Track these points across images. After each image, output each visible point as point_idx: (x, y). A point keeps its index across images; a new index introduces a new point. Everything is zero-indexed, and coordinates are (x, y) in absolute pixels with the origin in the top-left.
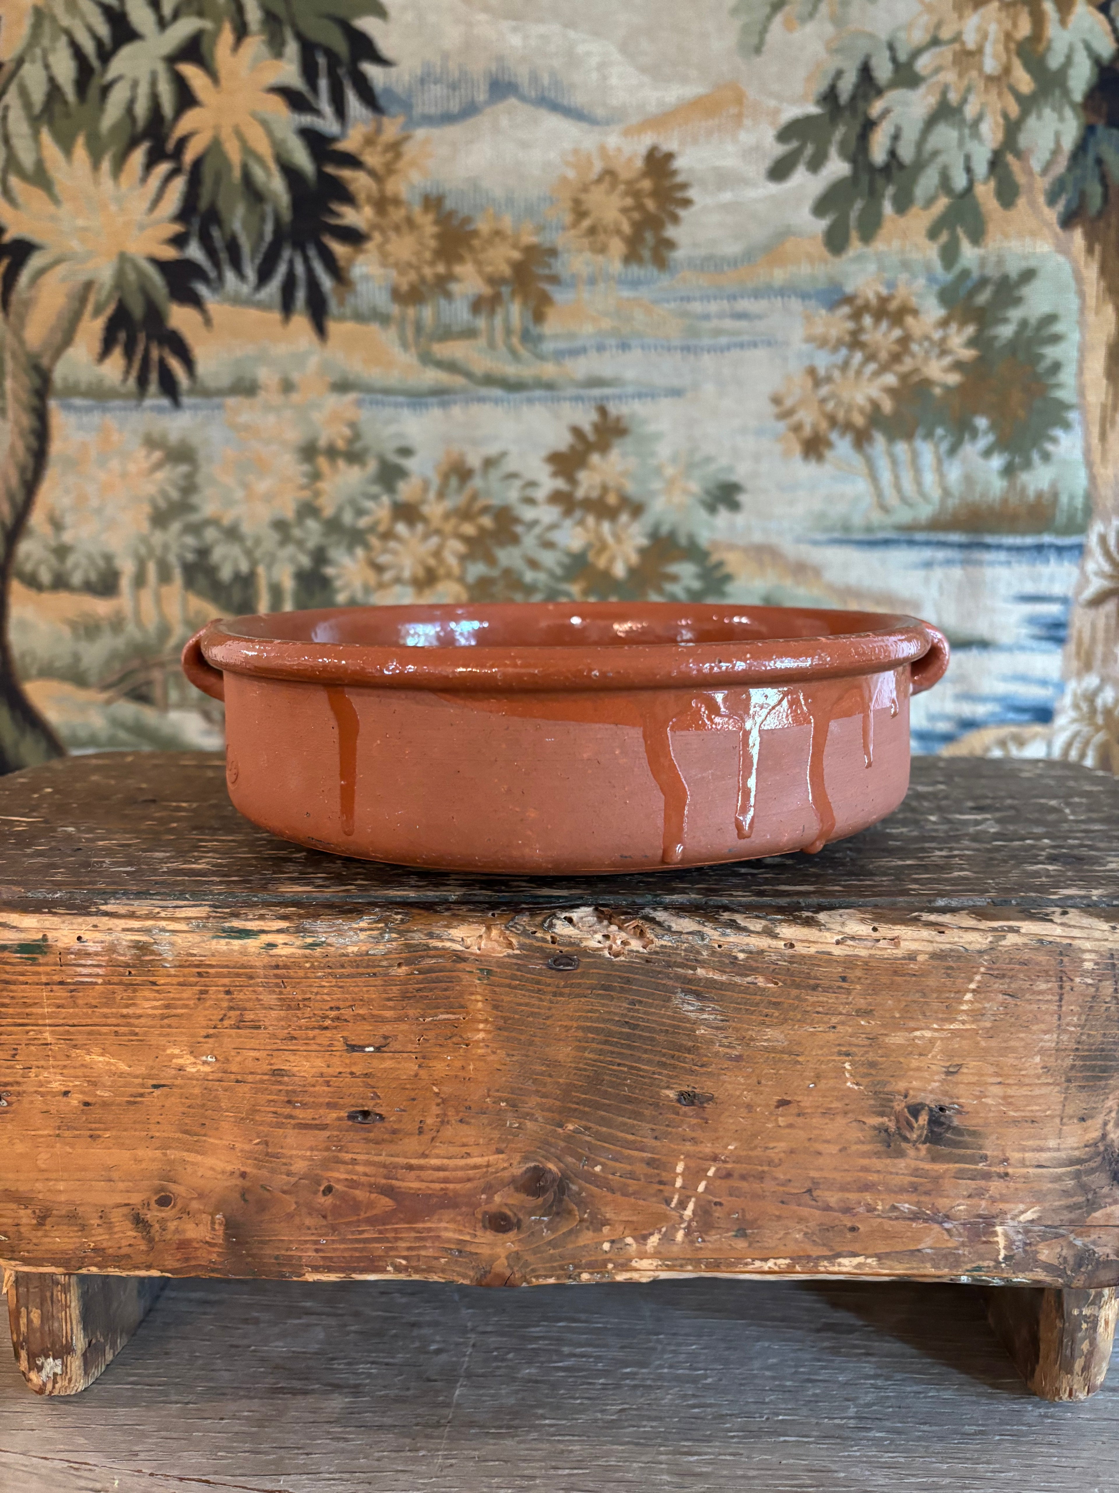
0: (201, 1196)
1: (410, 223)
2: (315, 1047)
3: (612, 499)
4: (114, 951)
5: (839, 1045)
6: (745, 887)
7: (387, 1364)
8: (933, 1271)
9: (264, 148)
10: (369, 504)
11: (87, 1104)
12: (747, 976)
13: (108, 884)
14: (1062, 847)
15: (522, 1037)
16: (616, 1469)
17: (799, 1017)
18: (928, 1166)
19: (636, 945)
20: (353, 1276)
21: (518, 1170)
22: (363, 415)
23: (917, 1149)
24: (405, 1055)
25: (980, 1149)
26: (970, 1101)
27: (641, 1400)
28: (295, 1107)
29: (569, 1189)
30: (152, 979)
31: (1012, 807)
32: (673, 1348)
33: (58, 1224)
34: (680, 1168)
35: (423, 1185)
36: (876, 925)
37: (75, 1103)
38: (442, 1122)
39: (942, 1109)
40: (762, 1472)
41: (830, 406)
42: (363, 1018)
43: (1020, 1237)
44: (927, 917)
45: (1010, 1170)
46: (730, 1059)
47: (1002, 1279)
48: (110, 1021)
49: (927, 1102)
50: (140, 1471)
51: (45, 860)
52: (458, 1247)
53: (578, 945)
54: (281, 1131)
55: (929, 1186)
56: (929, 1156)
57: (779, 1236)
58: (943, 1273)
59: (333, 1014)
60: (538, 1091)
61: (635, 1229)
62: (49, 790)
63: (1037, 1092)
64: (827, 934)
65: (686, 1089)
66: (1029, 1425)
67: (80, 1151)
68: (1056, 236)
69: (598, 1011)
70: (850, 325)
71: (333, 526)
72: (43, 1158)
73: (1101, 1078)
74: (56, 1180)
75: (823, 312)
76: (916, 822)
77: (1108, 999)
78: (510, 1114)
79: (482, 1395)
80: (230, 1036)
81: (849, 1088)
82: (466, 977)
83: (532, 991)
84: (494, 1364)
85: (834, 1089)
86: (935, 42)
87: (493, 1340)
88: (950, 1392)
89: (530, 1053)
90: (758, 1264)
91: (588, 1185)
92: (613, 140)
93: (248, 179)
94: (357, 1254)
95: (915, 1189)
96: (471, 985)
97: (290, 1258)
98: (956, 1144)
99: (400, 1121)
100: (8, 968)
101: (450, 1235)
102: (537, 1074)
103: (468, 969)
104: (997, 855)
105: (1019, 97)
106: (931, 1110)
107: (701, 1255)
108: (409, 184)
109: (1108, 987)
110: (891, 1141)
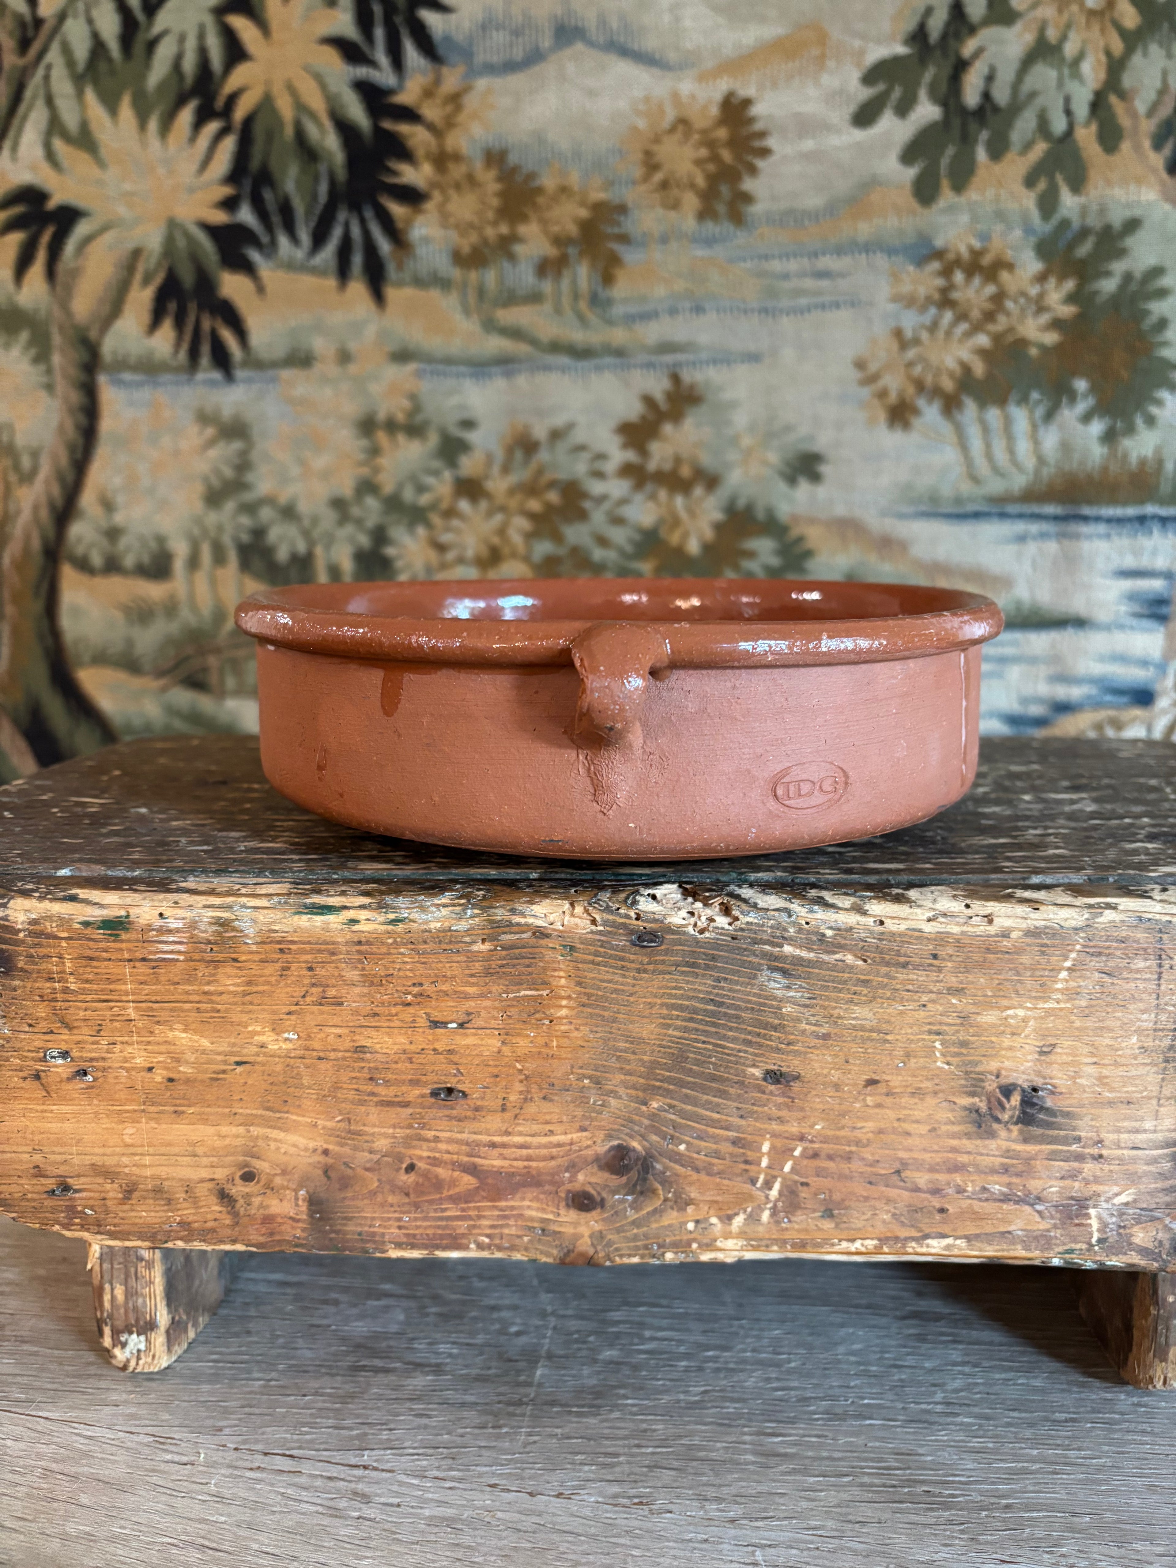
0: (284, 1172)
1: (471, 180)
2: (397, 1023)
3: (685, 472)
4: (195, 928)
5: (930, 1024)
6: (832, 865)
7: (468, 1344)
8: (1023, 1253)
9: (317, 103)
10: (430, 480)
11: (171, 1080)
12: (835, 953)
13: (186, 862)
14: (1162, 826)
15: (606, 1014)
16: (701, 1448)
17: (889, 994)
18: (1019, 1147)
19: (722, 921)
20: (436, 1253)
21: (602, 1148)
22: (425, 387)
23: (1009, 1130)
24: (488, 1031)
25: (1074, 1130)
26: (1064, 1082)
27: (724, 1382)
28: (377, 1085)
29: (654, 1168)
30: (234, 956)
31: (1109, 786)
32: (755, 1333)
33: (145, 1198)
34: (766, 1147)
35: (506, 1163)
36: (968, 901)
37: (159, 1079)
38: (526, 1099)
39: (1035, 1090)
40: (849, 1454)
41: (918, 370)
42: (446, 994)
43: (1114, 1219)
44: (1020, 893)
45: (1105, 1152)
46: (818, 1037)
47: (1095, 1262)
48: (191, 998)
49: (1020, 1082)
50: (224, 1446)
51: (122, 840)
52: (542, 1225)
53: (662, 922)
54: (363, 1109)
55: (1021, 1168)
56: (1021, 1138)
57: (866, 1217)
58: (1034, 1256)
59: (416, 990)
60: (622, 1069)
61: (720, 1209)
62: (117, 773)
63: (1134, 1073)
64: (918, 911)
65: (772, 1067)
66: (1122, 1414)
67: (164, 1126)
68: (1163, 183)
69: (683, 988)
70: (940, 282)
71: (393, 504)
72: (129, 1133)
74: (141, 1155)
75: (911, 268)
78: (593, 1091)
79: (563, 1375)
80: (312, 1013)
81: (939, 1068)
83: (616, 968)
84: (576, 1346)
85: (924, 1068)
87: (573, 1324)
88: (1040, 1380)
89: (614, 1030)
90: (844, 1245)
91: (672, 1164)
92: (687, 86)
93: (300, 135)
94: (440, 1232)
95: (1007, 1171)
96: (554, 962)
97: (374, 1234)
98: (1049, 1125)
99: (483, 1098)
100: (91, 944)
101: (534, 1213)
102: (621, 1051)
103: (551, 945)
104: (1093, 834)
105: (1123, 33)
106: (1023, 1091)
107: (787, 1235)
108: (470, 137)
110: (982, 1122)
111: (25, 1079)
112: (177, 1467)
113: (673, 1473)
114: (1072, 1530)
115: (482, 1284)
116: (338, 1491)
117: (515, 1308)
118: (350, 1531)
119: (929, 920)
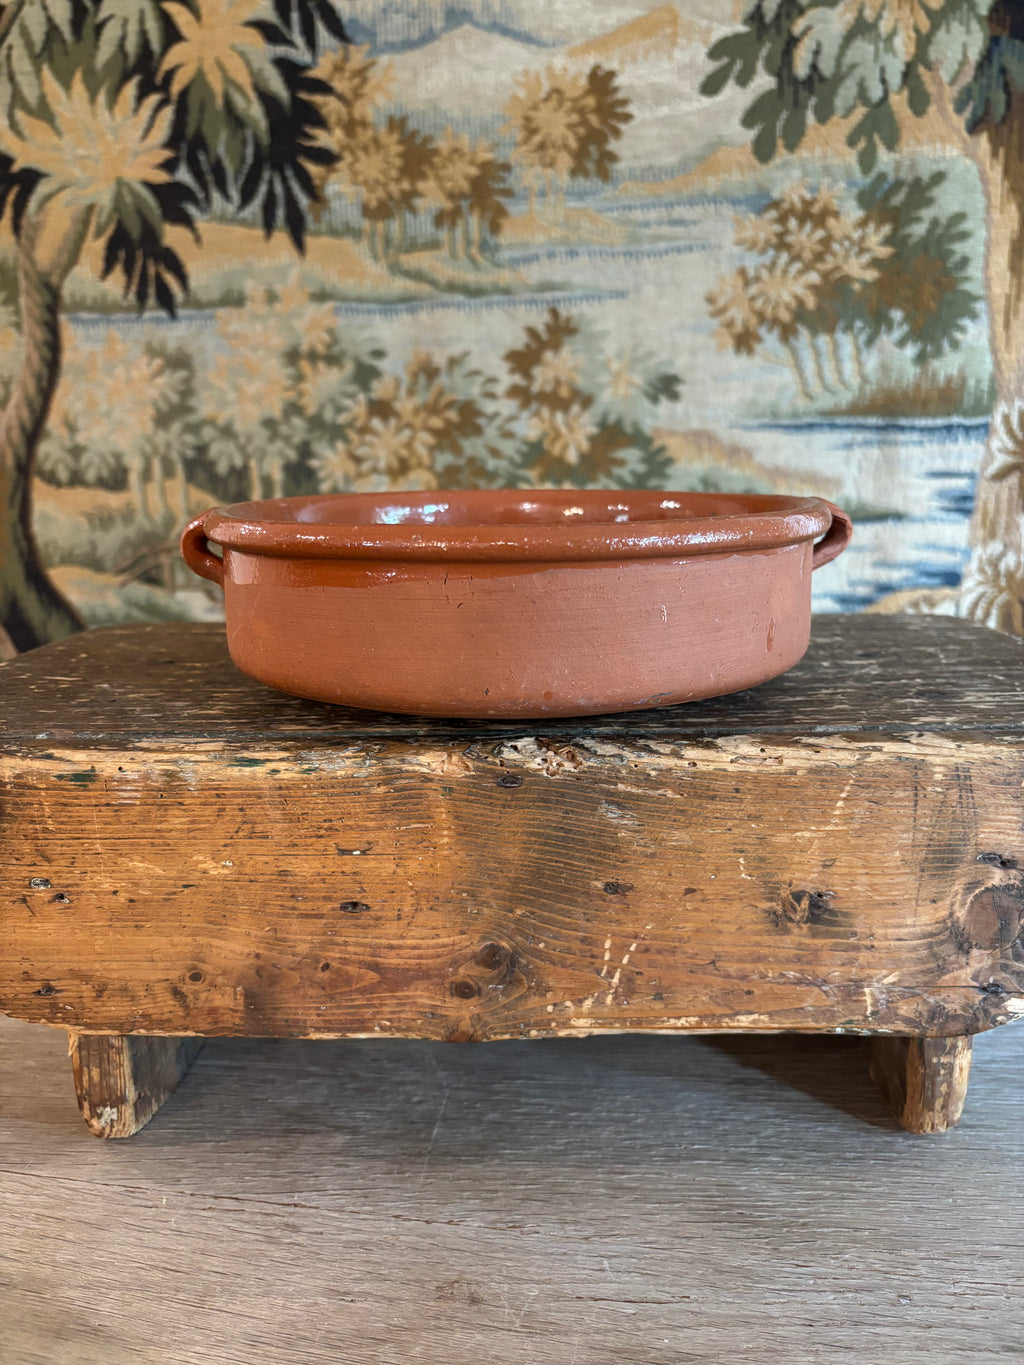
0: (224, 973)
1: (376, 141)
2: (312, 852)
3: (564, 392)
4: (149, 779)
5: (735, 844)
6: (659, 721)
7: (378, 1111)
8: (813, 1025)
9: (243, 78)
10: (347, 402)
11: (132, 901)
12: (658, 789)
13: (140, 726)
14: (931, 685)
15: (479, 841)
16: (562, 1184)
17: (701, 821)
18: (808, 941)
19: (568, 766)
20: (348, 1035)
21: (478, 947)
22: (340, 322)
23: (801, 928)
24: (385, 857)
25: (851, 926)
26: (842, 888)
27: (584, 1135)
28: (298, 901)
29: (519, 962)
30: (179, 800)
31: (895, 654)
32: (610, 1098)
33: (113, 996)
34: (608, 944)
35: (402, 961)
36: (764, 747)
37: (122, 900)
38: (416, 910)
39: (820, 895)
40: (680, 1186)
41: (759, 304)
42: (351, 828)
43: (884, 996)
44: (805, 740)
45: (876, 943)
46: (646, 856)
47: (870, 1030)
48: (146, 835)
49: (808, 890)
50: (182, 1192)
51: (88, 710)
52: (431, 1010)
53: (522, 767)
54: (287, 920)
55: (811, 957)
56: (810, 933)
57: (689, 999)
58: (822, 1026)
59: (327, 825)
60: (492, 884)
61: (573, 995)
62: (84, 655)
63: (897, 880)
64: (723, 755)
65: (610, 880)
66: (899, 1153)
67: (127, 938)
68: (964, 141)
69: (538, 819)
70: (777, 228)
71: (316, 423)
72: (99, 944)
73: (948, 868)
74: (110, 961)
75: (752, 216)
76: (811, 668)
77: (954, 804)
78: (470, 903)
79: (455, 1133)
80: (244, 845)
81: (743, 879)
82: (432, 794)
83: (486, 804)
84: (465, 1111)
85: (732, 879)
87: (464, 1095)
88: (834, 1128)
89: (485, 854)
90: (672, 1021)
91: (534, 959)
92: (559, 61)
93: (229, 105)
94: (350, 1018)
95: (799, 960)
96: (436, 800)
97: (298, 1021)
98: (831, 923)
99: (382, 910)
100: (65, 793)
101: (425, 1001)
102: (491, 870)
103: (433, 787)
104: (874, 692)
105: (929, 12)
106: (811, 896)
107: (626, 1015)
108: (375, 107)
109: (954, 794)
110: (778, 922)
111: (14, 902)
112: (144, 1210)
113: (540, 1203)
114: (855, 1241)
115: (391, 1065)
116: (274, 1224)
118: (283, 1253)
119: (732, 762)
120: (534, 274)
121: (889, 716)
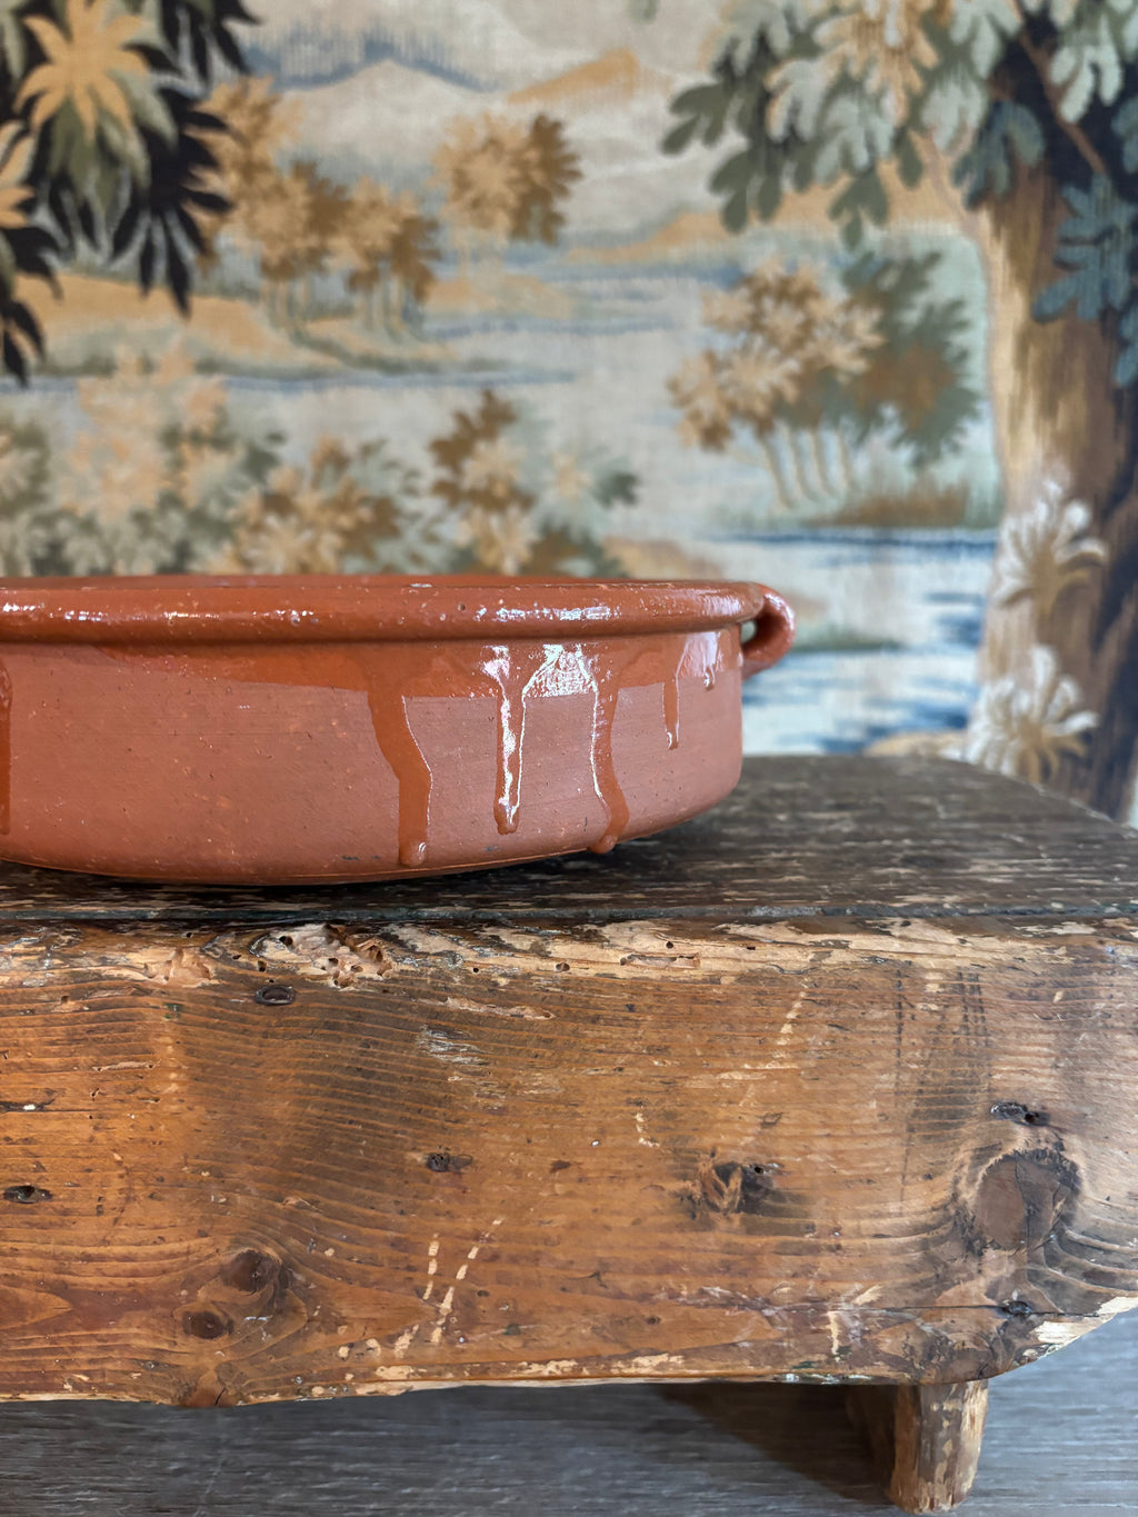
1: (279, 192)
3: (500, 491)
5: (628, 1091)
6: (525, 897)
7: (113, 1490)
8: (752, 1369)
9: (119, 108)
10: (237, 495)
12: (511, 1006)
14: (924, 848)
15: (226, 1090)
17: (577, 1056)
18: (741, 1240)
19: (369, 971)
20: (22, 1396)
21: (227, 1257)
22: (232, 399)
23: (729, 1219)
24: (76, 1114)
25: (806, 1217)
26: (794, 1159)
29: (294, 1280)
31: (877, 805)
34: (433, 1250)
36: (671, 940)
38: (128, 1199)
39: (758, 1170)
41: (730, 393)
42: (19, 1067)
43: (857, 1323)
44: (735, 929)
45: (843, 1242)
46: (492, 1112)
47: (836, 1376)
49: (740, 1162)
52: (154, 1358)
53: (293, 973)
55: (745, 1265)
56: (743, 1228)
57: (559, 1332)
58: (764, 1371)
60: (249, 1157)
61: (379, 1329)
63: (873, 1145)
64: (611, 952)
65: (437, 1150)
68: (961, 218)
69: (321, 1055)
70: (750, 308)
71: (198, 518)
73: (948, 1126)
75: (721, 293)
76: (761, 822)
77: (956, 1029)
78: (214, 1187)
81: (642, 1145)
82: (149, 1013)
83: (236, 1032)
84: (244, 1488)
85: (623, 1147)
86: (835, 11)
88: (793, 1504)
89: (237, 1110)
90: (535, 1368)
91: (317, 1275)
92: (498, 106)
93: (102, 141)
94: (24, 1369)
96: (156, 1025)
98: (777, 1212)
99: (73, 1199)
101: (142, 1343)
102: (246, 1135)
103: (152, 1004)
105: (922, 71)
106: (744, 1171)
107: (464, 1359)
108: (278, 148)
109: (956, 1014)
110: (696, 1211)
117: (181, 1437)
120: (465, 349)
121: (863, 892)
